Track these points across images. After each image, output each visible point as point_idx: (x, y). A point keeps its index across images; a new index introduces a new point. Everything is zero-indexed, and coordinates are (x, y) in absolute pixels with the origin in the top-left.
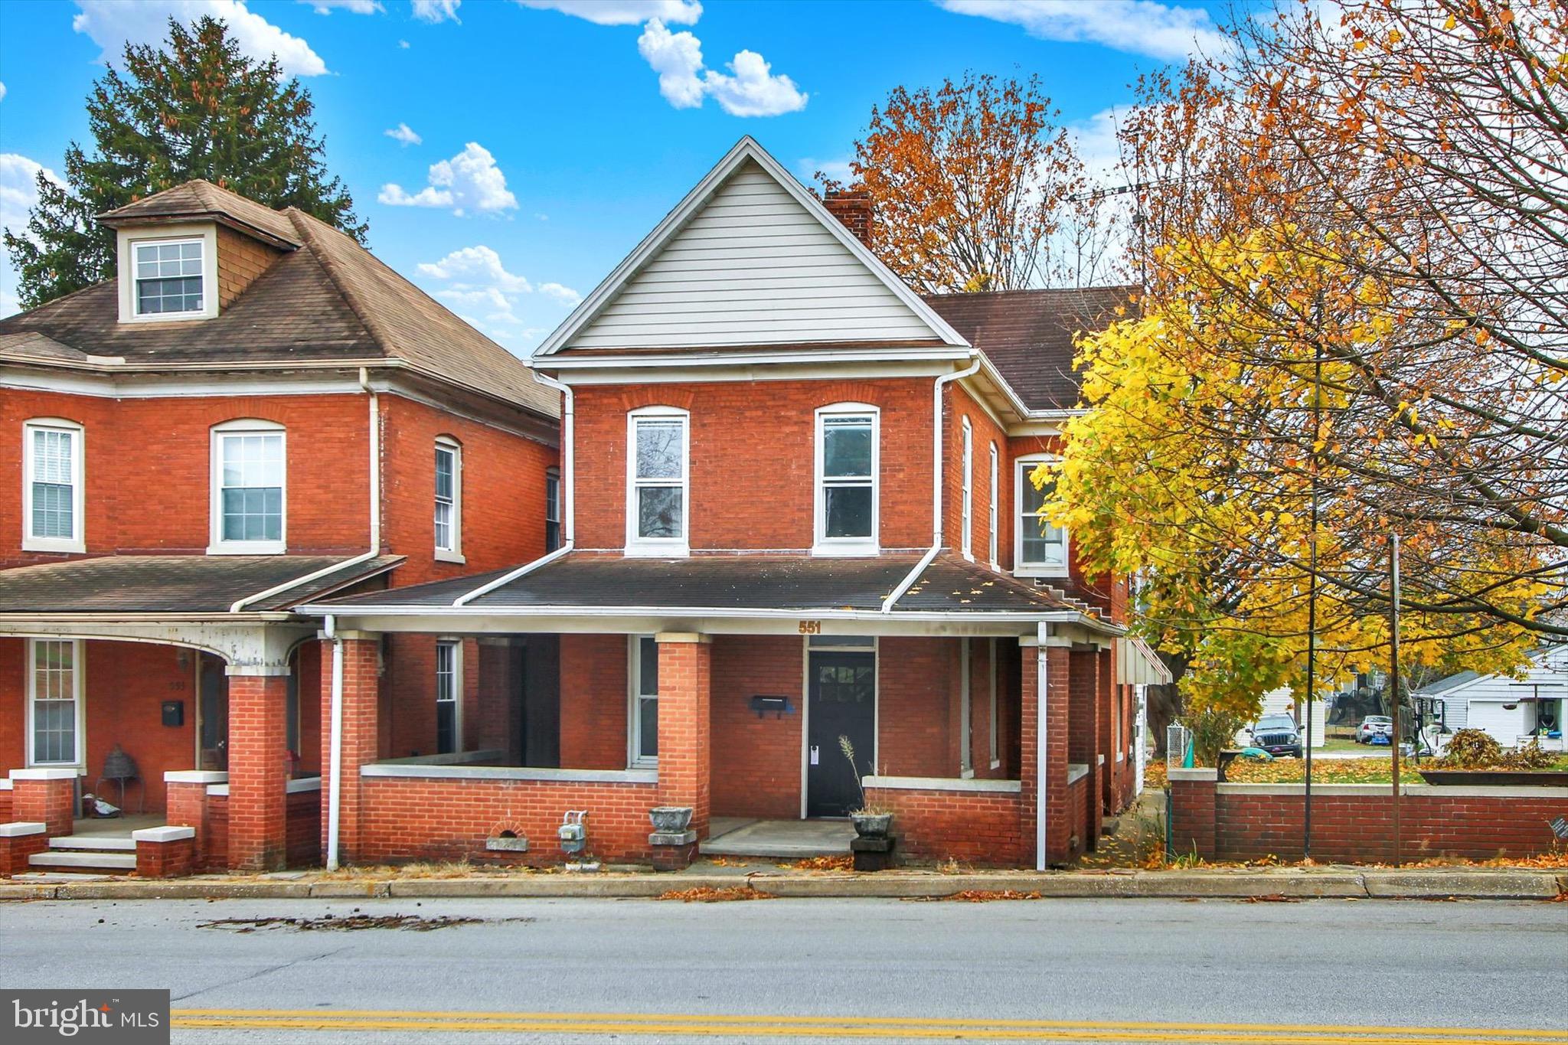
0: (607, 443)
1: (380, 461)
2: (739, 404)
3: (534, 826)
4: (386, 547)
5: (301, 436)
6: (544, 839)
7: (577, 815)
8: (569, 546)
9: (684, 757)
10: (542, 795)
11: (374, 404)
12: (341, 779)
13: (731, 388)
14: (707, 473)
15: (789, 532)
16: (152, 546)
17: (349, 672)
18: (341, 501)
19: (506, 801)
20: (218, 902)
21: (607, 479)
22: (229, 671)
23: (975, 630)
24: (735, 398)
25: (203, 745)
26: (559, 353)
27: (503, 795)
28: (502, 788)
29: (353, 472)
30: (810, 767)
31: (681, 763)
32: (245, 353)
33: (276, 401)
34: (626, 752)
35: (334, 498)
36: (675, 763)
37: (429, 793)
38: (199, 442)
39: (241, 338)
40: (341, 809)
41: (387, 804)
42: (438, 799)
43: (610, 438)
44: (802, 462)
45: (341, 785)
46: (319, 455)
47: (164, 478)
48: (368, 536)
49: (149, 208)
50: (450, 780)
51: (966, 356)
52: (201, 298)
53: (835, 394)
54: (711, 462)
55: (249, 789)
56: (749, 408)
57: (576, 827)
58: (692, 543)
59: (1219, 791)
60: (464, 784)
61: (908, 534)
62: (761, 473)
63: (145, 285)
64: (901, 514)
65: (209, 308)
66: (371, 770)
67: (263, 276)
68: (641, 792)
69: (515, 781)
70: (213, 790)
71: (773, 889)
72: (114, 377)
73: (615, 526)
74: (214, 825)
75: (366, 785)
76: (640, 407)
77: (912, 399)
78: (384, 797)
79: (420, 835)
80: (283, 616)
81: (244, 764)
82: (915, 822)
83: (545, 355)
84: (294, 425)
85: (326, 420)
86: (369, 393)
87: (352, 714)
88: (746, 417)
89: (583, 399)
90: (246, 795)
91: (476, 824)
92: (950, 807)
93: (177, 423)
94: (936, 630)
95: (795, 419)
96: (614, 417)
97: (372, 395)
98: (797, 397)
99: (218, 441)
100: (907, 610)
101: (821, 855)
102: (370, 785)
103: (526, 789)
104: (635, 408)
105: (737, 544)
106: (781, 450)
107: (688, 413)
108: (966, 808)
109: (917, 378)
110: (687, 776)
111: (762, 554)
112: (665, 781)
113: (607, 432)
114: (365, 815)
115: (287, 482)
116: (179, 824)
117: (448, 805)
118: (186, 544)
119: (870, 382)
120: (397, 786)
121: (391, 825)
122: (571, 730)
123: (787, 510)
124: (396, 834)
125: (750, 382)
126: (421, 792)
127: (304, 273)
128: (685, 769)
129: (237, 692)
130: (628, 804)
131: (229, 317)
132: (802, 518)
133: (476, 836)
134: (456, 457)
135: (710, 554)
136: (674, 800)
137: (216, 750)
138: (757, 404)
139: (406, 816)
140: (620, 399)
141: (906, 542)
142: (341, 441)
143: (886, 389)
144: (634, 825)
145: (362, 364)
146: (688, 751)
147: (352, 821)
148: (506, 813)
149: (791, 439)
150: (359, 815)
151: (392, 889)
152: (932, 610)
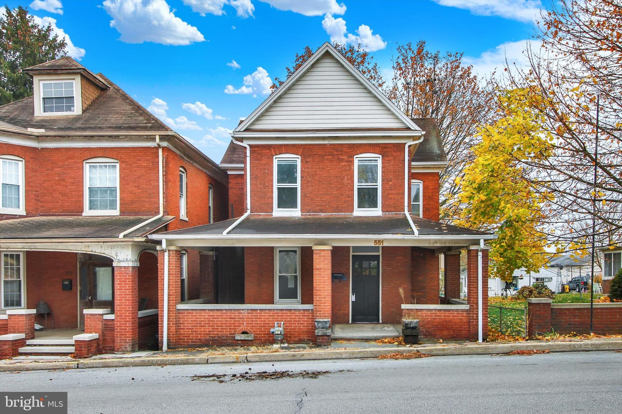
0: (265, 169)
1: (163, 176)
2: (322, 153)
3: (257, 329)
4: (166, 213)
5: (126, 165)
6: (261, 334)
7: (281, 324)
8: (249, 212)
9: (325, 298)
10: (260, 316)
11: (160, 151)
12: (168, 311)
13: (318, 147)
14: (308, 182)
15: (344, 206)
16: (56, 212)
17: (171, 264)
18: (145, 193)
19: (244, 318)
20: (165, 367)
21: (265, 184)
22: (114, 264)
23: (449, 243)
24: (320, 151)
25: (81, 298)
26: (244, 131)
27: (242, 316)
28: (242, 313)
29: (151, 180)
30: (352, 302)
31: (323, 300)
32: (101, 128)
33: (114, 150)
34: (274, 297)
35: (142, 191)
36: (321, 300)
37: (208, 316)
38: (79, 167)
39: (96, 122)
40: (168, 324)
41: (188, 321)
42: (212, 318)
43: (266, 167)
44: (349, 177)
45: (168, 313)
46: (135, 173)
47: (62, 182)
48: (158, 208)
49: (48, 66)
50: (217, 310)
51: (420, 134)
52: (73, 106)
53: (363, 150)
54: (310, 177)
55: (124, 316)
56: (326, 155)
57: (281, 329)
58: (302, 211)
59: (552, 307)
60: (224, 312)
61: (394, 207)
62: (332, 182)
63: (46, 100)
64: (391, 199)
65: (77, 110)
66: (180, 306)
67: (97, 99)
68: (305, 313)
69: (248, 310)
70: (106, 317)
71: (429, 353)
72: (38, 138)
73: (268, 204)
74: (106, 332)
75: (178, 313)
76: (279, 154)
77: (395, 152)
78: (187, 318)
79: (204, 334)
80: (143, 239)
81: (122, 305)
82: (425, 323)
83: (239, 131)
84: (123, 160)
85: (138, 158)
86: (159, 146)
87: (173, 282)
88: (325, 159)
89: (254, 151)
90: (123, 319)
91: (230, 329)
92: (439, 316)
93: (68, 159)
94: (433, 243)
95: (346, 160)
96: (268, 158)
97: (160, 147)
98: (347, 151)
99: (87, 167)
100: (424, 235)
101: (385, 337)
102: (180, 313)
103: (253, 313)
104: (277, 155)
105: (321, 211)
106: (340, 172)
107: (300, 157)
108: (446, 316)
109: (397, 144)
110: (327, 306)
111: (332, 215)
112: (317, 308)
113: (265, 165)
114: (178, 326)
115: (120, 185)
116: (91, 332)
117: (217, 321)
118: (73, 211)
119: (378, 145)
120: (193, 313)
121: (190, 330)
122: (249, 288)
123: (343, 197)
124: (193, 334)
125: (326, 144)
126: (204, 316)
127: (116, 98)
128: (325, 303)
129: (118, 273)
130: (299, 318)
131: (87, 115)
132: (349, 200)
133: (230, 334)
134: (184, 176)
135: (310, 215)
136: (321, 316)
137: (87, 300)
138: (330, 153)
139: (197, 326)
140: (271, 151)
141: (393, 210)
142: (145, 167)
143: (384, 148)
144: (302, 327)
145: (157, 134)
146: (327, 295)
147: (173, 329)
148: (244, 324)
149: (344, 168)
150: (176, 326)
151: (248, 358)
152: (435, 234)
